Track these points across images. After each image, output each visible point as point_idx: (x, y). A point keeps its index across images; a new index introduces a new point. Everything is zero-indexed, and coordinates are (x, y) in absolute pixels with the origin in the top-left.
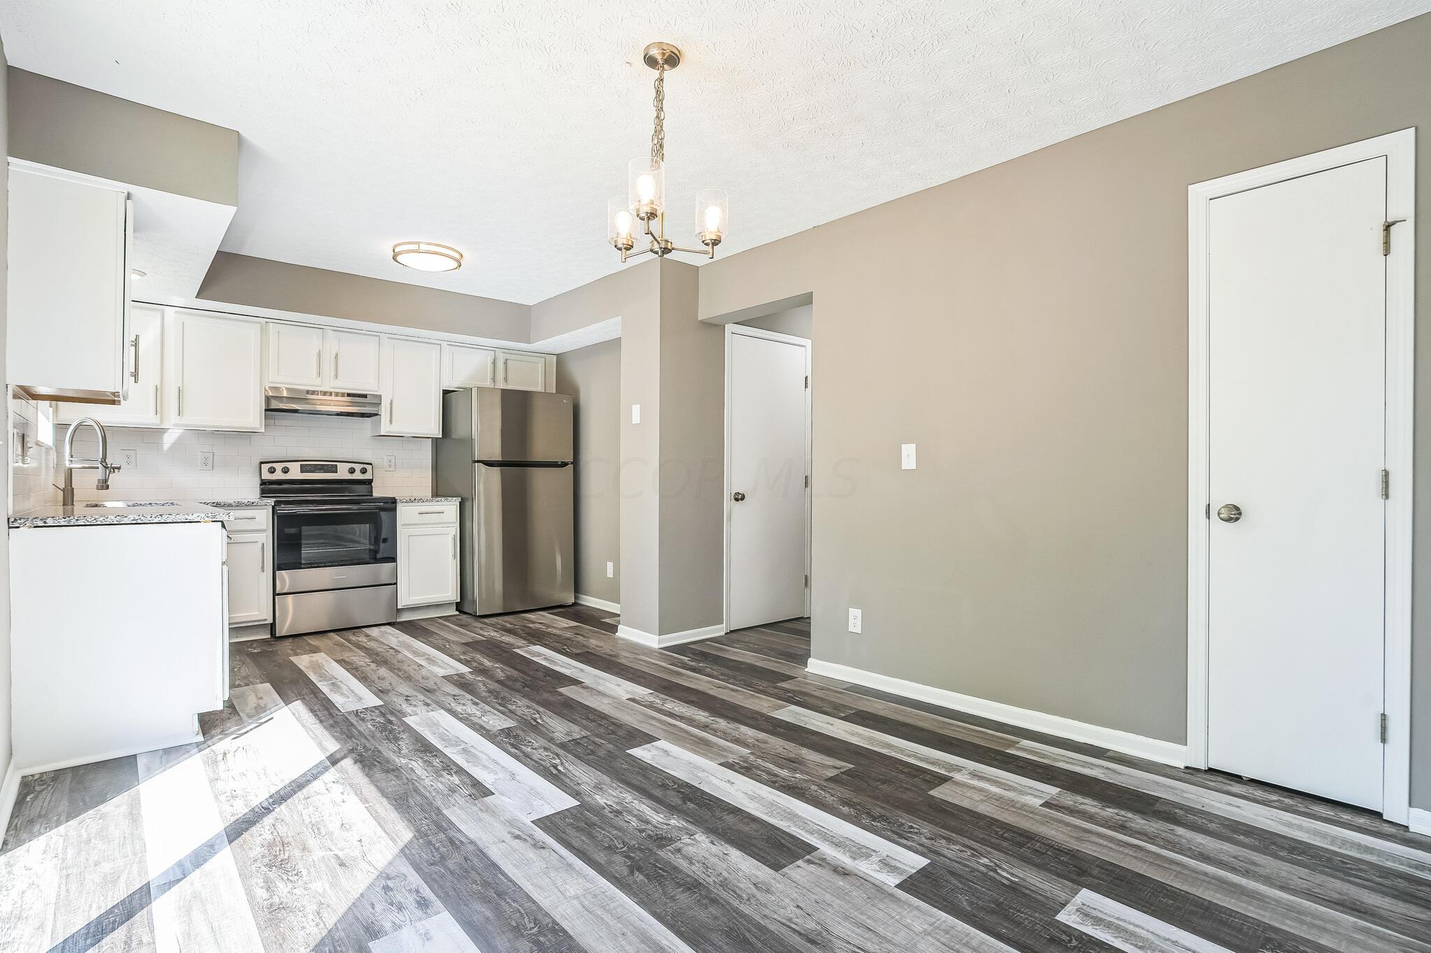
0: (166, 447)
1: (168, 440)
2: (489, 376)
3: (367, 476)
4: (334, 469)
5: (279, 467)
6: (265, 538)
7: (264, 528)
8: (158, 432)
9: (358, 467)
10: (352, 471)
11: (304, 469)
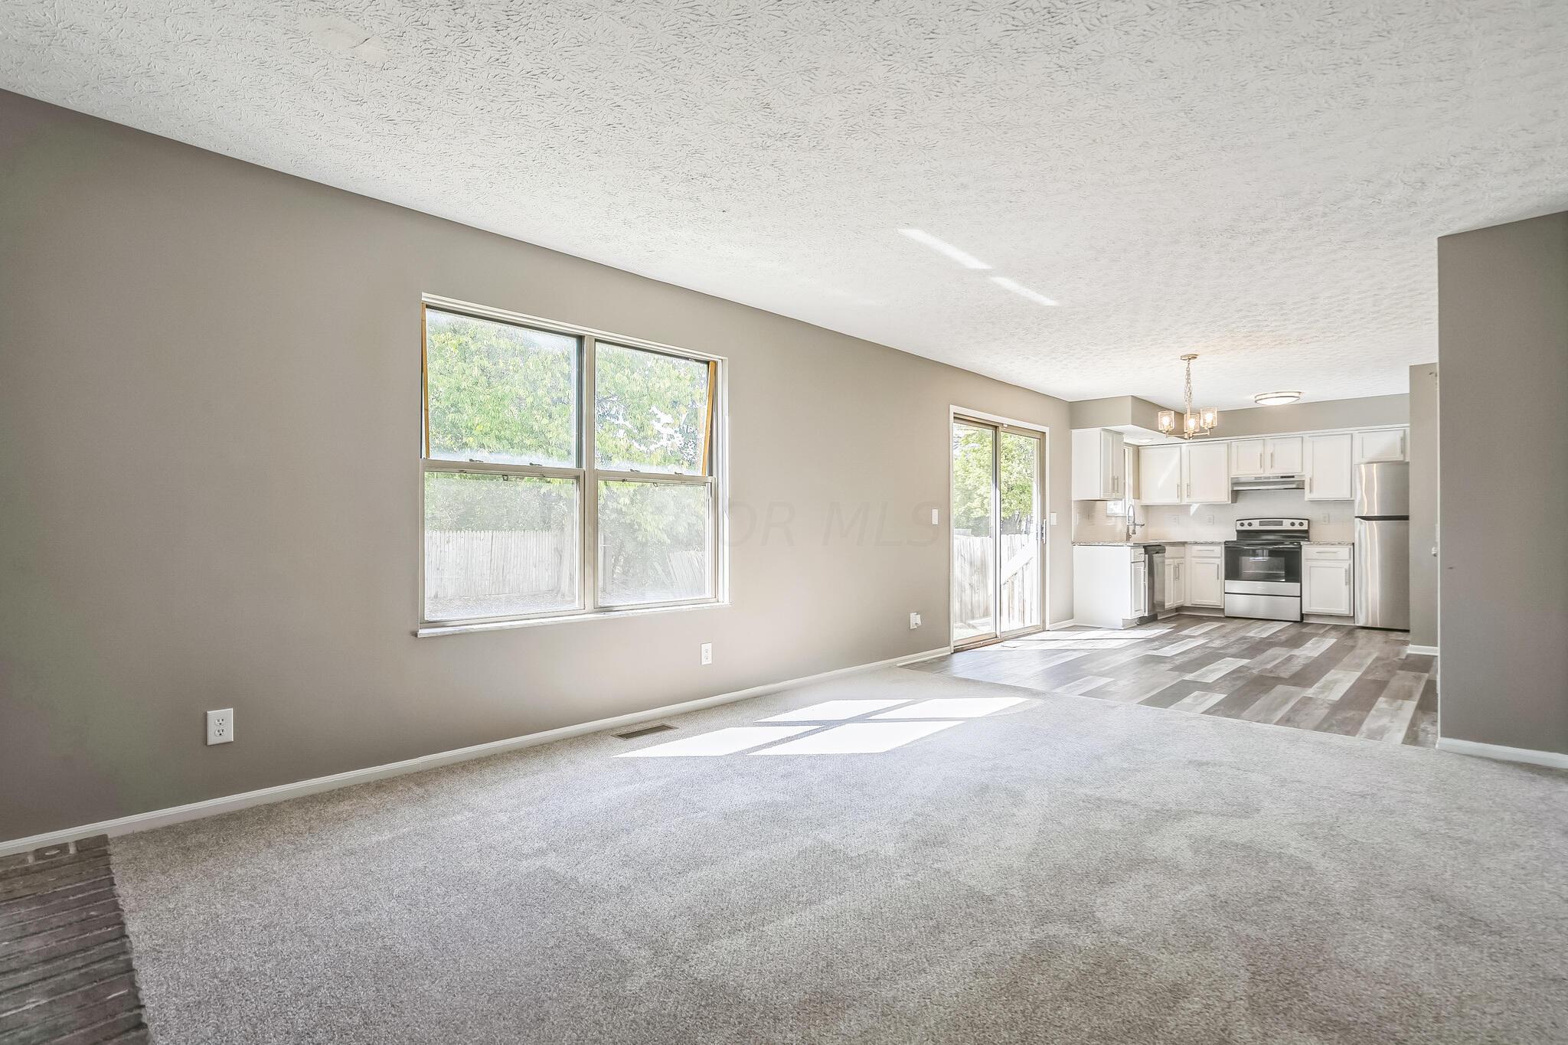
0: (1192, 513)
1: (1193, 509)
2: (1399, 450)
3: (1305, 527)
4: (1281, 524)
5: (1246, 523)
6: (1221, 562)
7: (1219, 556)
8: (1188, 506)
9: (1297, 522)
10: (1293, 524)
11: (1261, 524)
